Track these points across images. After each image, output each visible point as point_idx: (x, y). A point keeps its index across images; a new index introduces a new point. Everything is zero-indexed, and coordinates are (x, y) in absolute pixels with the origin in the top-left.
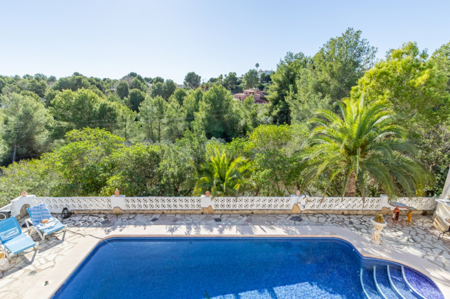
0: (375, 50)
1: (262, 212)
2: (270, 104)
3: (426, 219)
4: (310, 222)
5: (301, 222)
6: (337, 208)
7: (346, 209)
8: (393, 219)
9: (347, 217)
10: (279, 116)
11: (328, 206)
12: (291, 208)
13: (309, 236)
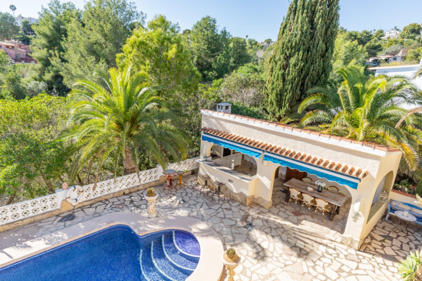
0: (144, 15)
1: (14, 226)
2: (39, 65)
3: (193, 178)
4: (86, 217)
5: (74, 220)
6: (117, 189)
7: (127, 188)
8: (168, 186)
9: (129, 196)
10: (55, 80)
11: (106, 191)
12: (59, 207)
13: (81, 236)
